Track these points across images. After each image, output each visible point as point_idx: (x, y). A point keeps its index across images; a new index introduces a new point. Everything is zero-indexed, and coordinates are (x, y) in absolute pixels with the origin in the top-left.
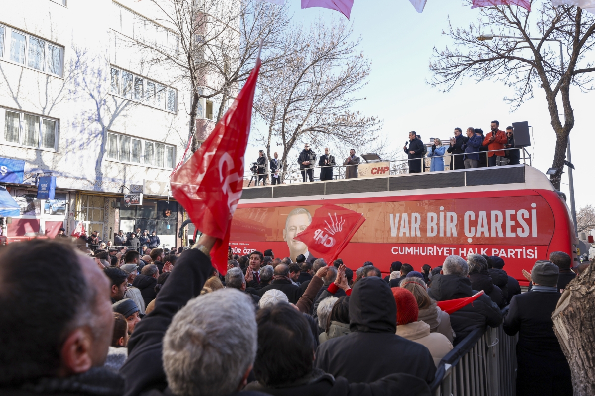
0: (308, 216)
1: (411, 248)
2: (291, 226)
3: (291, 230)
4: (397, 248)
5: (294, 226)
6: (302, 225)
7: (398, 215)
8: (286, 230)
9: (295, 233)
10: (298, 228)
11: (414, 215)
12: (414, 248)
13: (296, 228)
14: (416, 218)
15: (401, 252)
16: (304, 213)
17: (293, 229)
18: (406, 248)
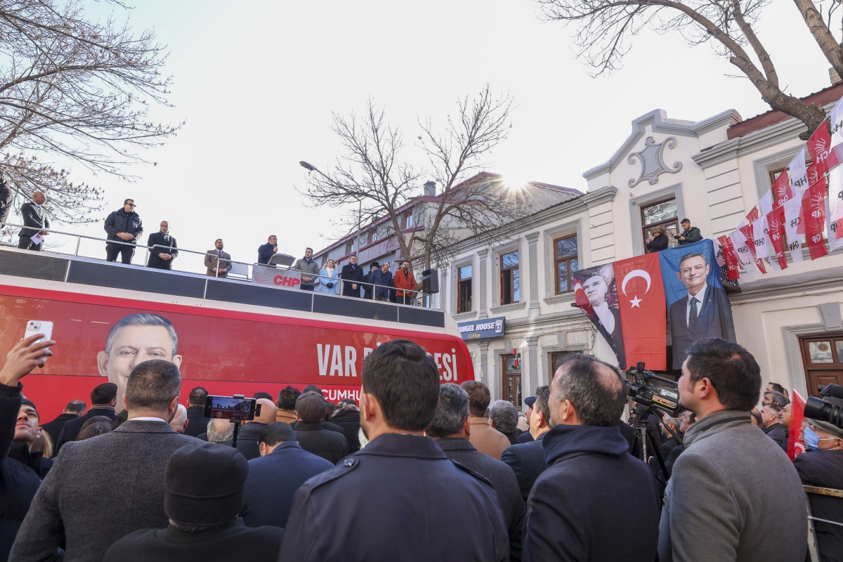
0: (169, 331)
1: (345, 391)
2: (124, 347)
3: (121, 353)
4: (327, 392)
5: (130, 347)
6: (153, 346)
7: (328, 347)
8: (108, 353)
9: (133, 361)
10: (142, 353)
11: (348, 349)
12: (349, 391)
13: (136, 352)
14: (351, 352)
15: (333, 396)
16: (160, 323)
17: (127, 353)
18: (339, 391)
